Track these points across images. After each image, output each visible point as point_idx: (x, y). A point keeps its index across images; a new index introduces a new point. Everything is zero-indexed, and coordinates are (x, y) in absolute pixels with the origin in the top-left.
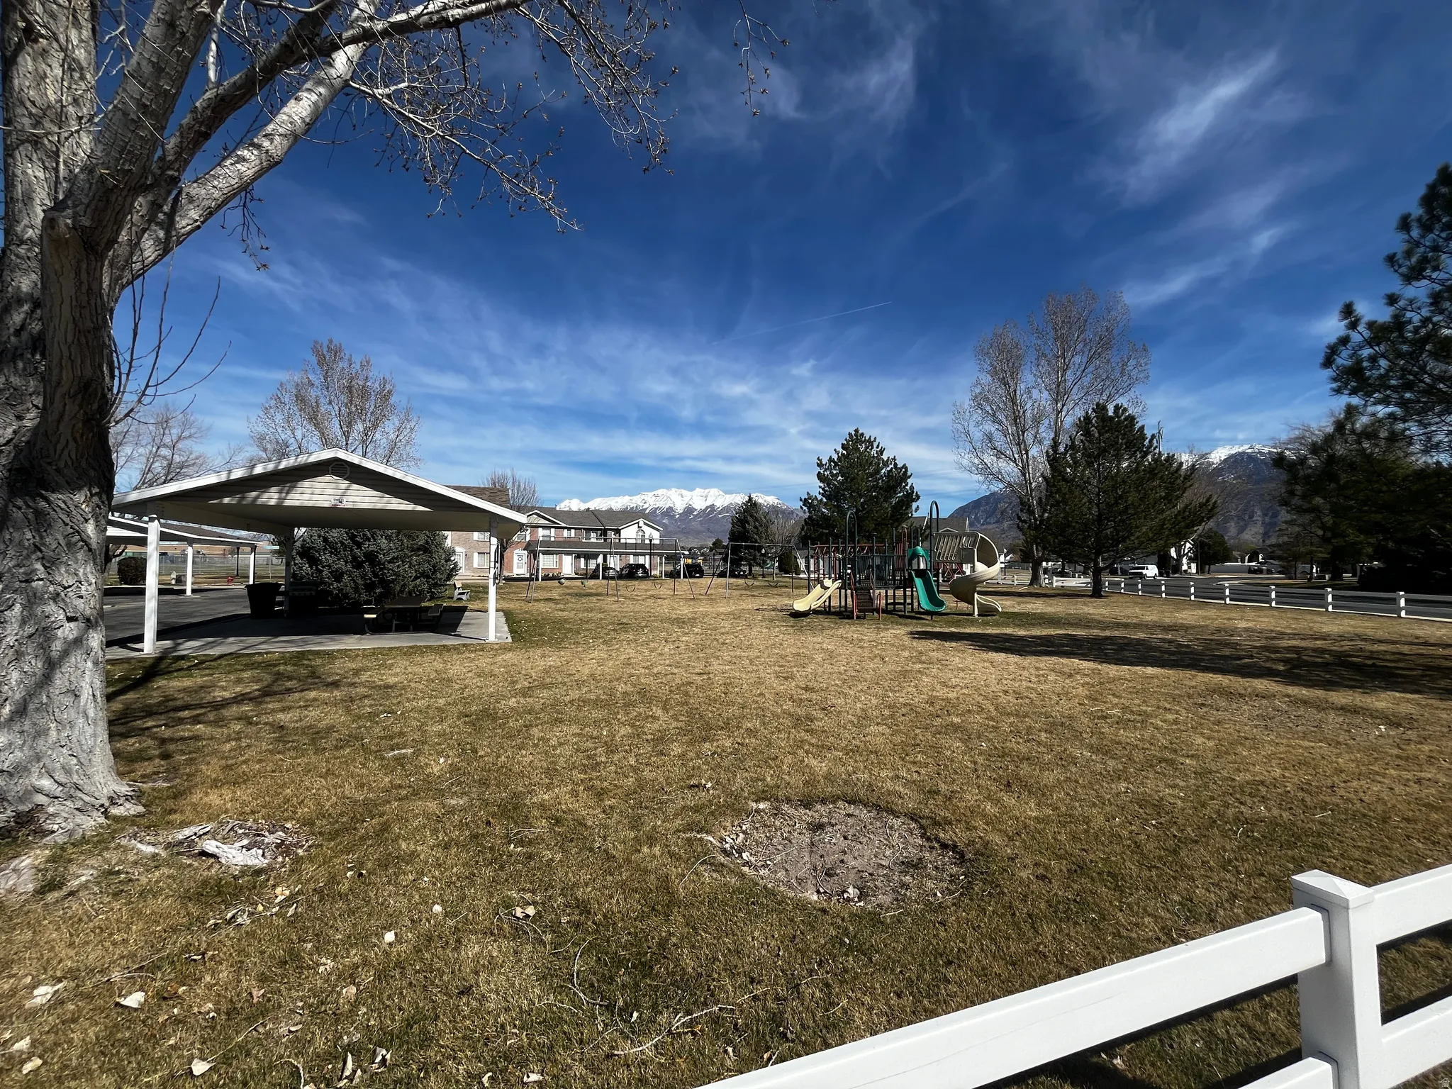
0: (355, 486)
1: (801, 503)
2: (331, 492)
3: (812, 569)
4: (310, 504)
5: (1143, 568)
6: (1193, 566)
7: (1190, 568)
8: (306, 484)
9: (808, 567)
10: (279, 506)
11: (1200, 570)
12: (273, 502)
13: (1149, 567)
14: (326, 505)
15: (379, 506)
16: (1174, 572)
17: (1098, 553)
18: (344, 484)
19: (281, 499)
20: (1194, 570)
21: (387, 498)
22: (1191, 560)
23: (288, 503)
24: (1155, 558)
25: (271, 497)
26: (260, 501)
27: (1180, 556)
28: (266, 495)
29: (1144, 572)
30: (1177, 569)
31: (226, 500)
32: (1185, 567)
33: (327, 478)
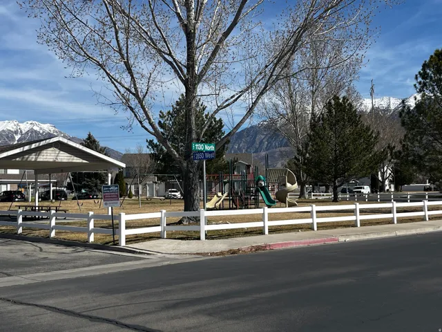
0: (61, 152)
1: (147, 144)
2: (53, 155)
3: (140, 193)
4: (46, 160)
5: (361, 188)
6: (392, 186)
7: (390, 188)
8: (45, 151)
9: (137, 192)
10: (35, 161)
11: (396, 188)
12: (33, 160)
13: (365, 187)
14: (51, 160)
15: (70, 161)
16: (380, 191)
17: (336, 178)
18: (57, 151)
19: (36, 158)
20: (393, 190)
21: (73, 157)
22: (391, 182)
23: (38, 160)
24: (369, 181)
25: (32, 157)
26: (29, 159)
27: (384, 180)
28: (31, 157)
29: (362, 190)
30: (382, 189)
31: (17, 159)
32: (387, 188)
33: (52, 149)
